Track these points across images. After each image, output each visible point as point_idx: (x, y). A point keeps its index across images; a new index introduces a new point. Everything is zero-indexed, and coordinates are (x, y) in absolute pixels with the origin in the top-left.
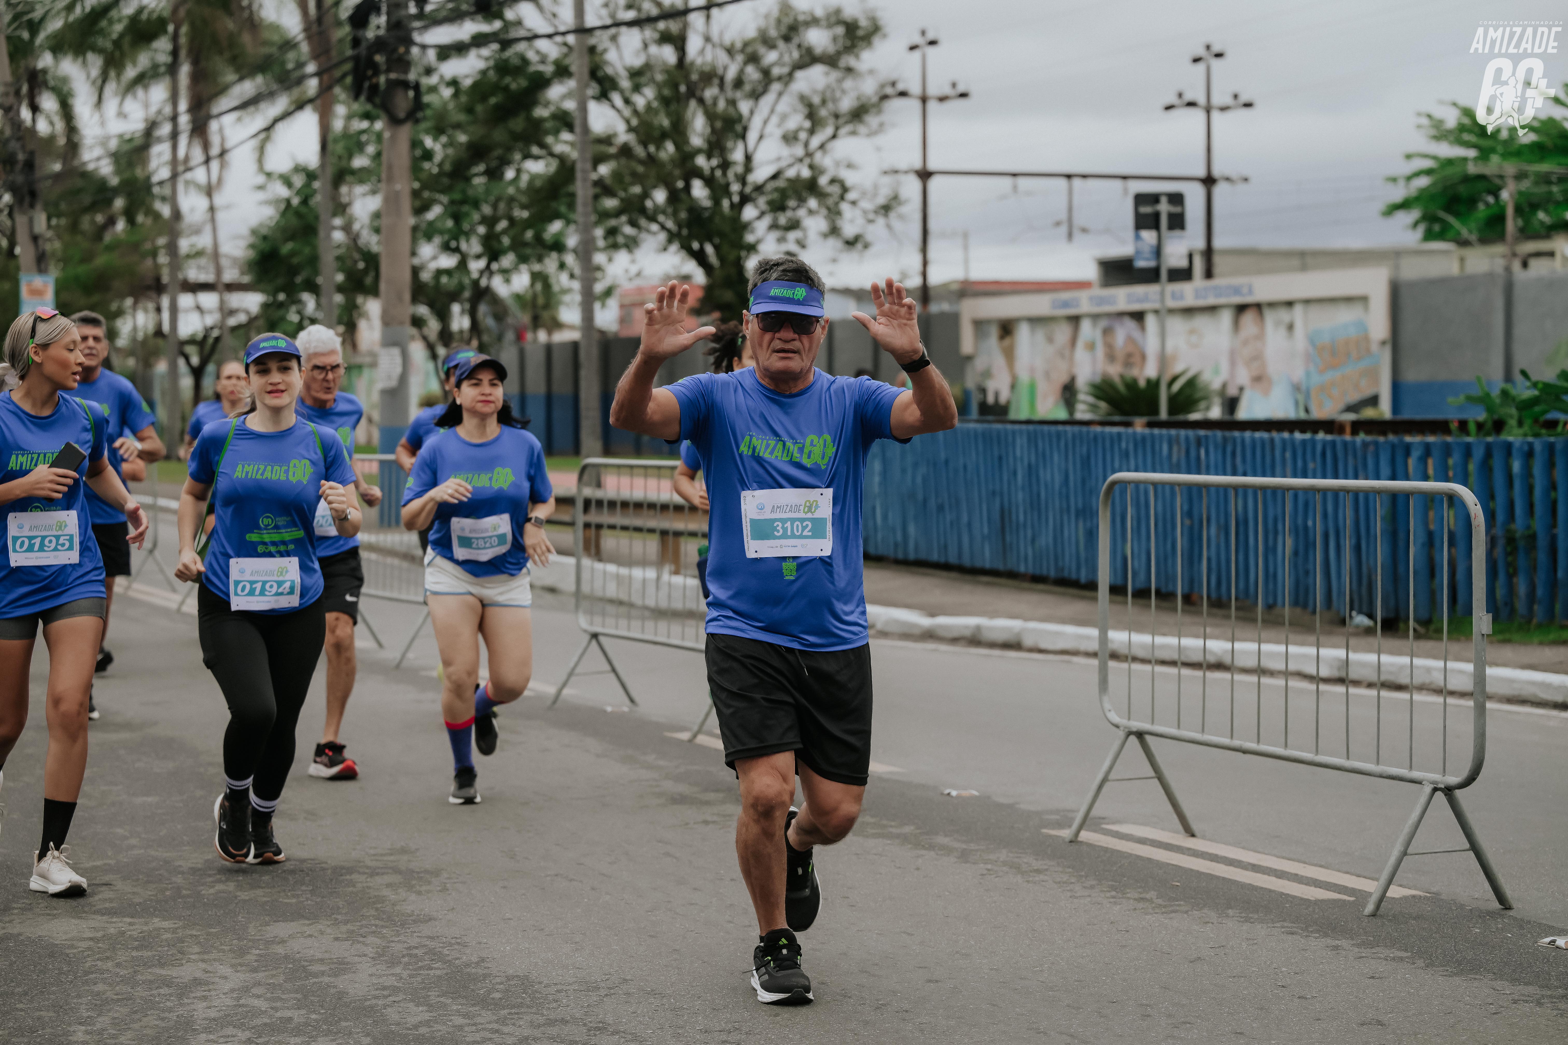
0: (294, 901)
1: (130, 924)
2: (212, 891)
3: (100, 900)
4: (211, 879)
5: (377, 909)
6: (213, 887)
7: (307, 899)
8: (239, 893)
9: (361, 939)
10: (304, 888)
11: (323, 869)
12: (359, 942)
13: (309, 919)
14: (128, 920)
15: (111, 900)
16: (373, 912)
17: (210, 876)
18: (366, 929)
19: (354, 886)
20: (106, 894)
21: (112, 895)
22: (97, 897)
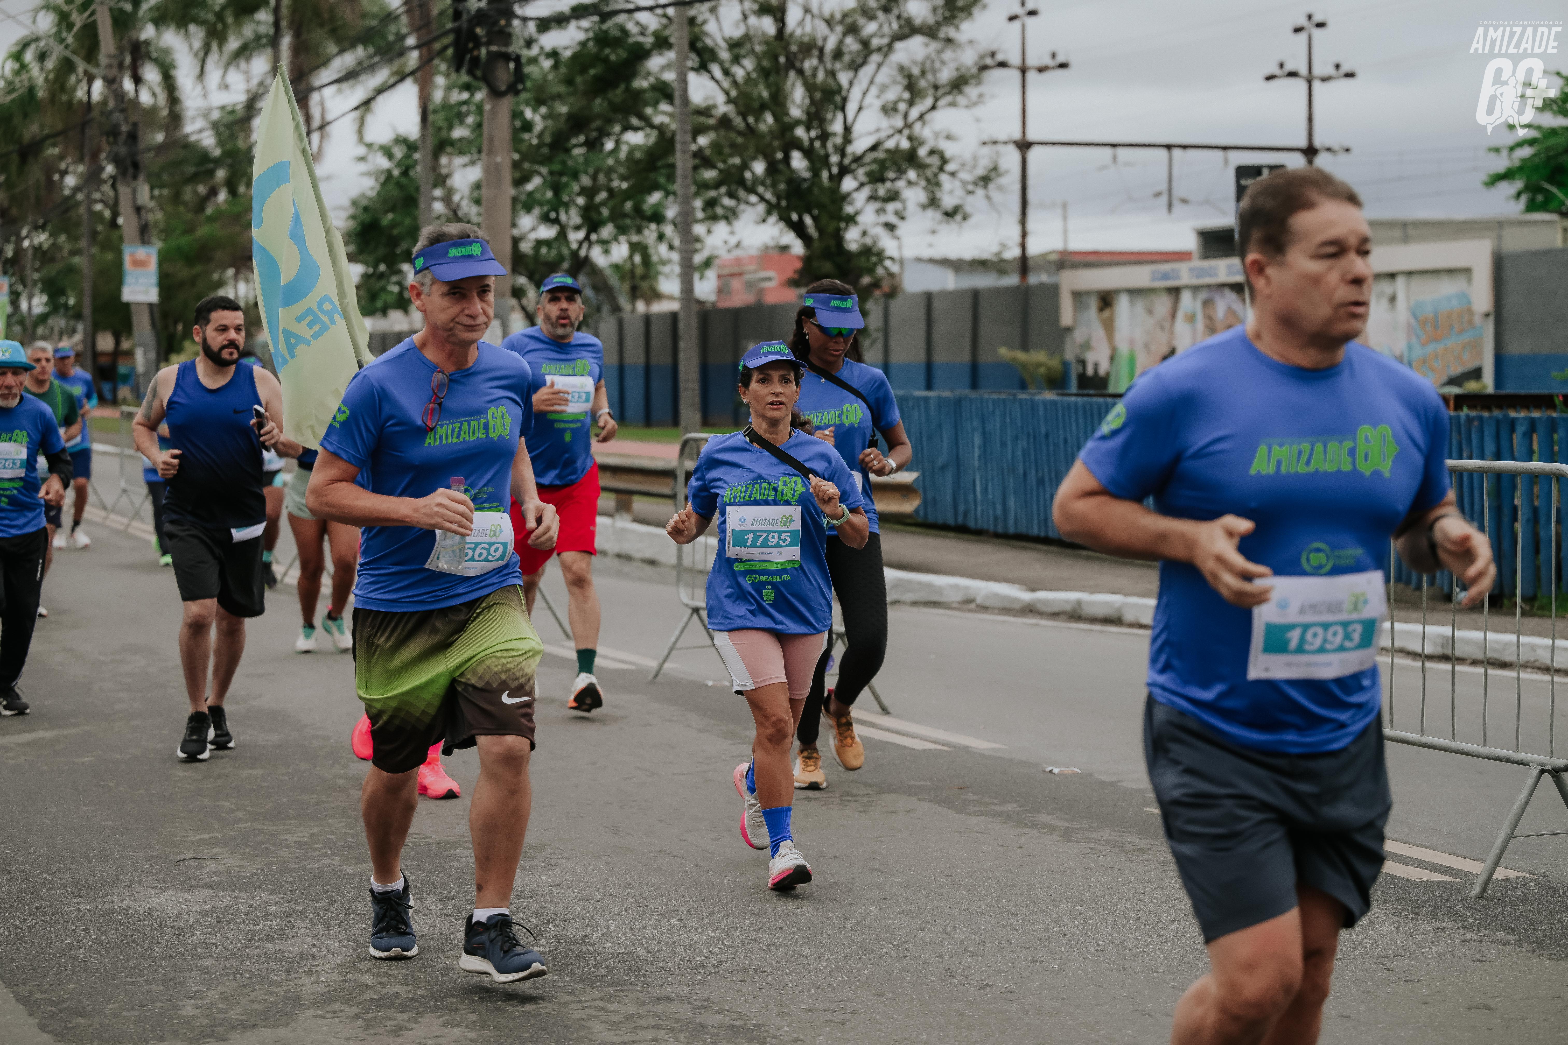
1: (237, 898)
2: (318, 865)
3: (207, 873)
4: (316, 853)
6: (320, 861)
8: (344, 868)
11: (429, 844)
14: (235, 894)
15: (218, 874)
17: (316, 850)
19: (459, 861)
20: (214, 867)
21: (219, 868)
22: (204, 871)
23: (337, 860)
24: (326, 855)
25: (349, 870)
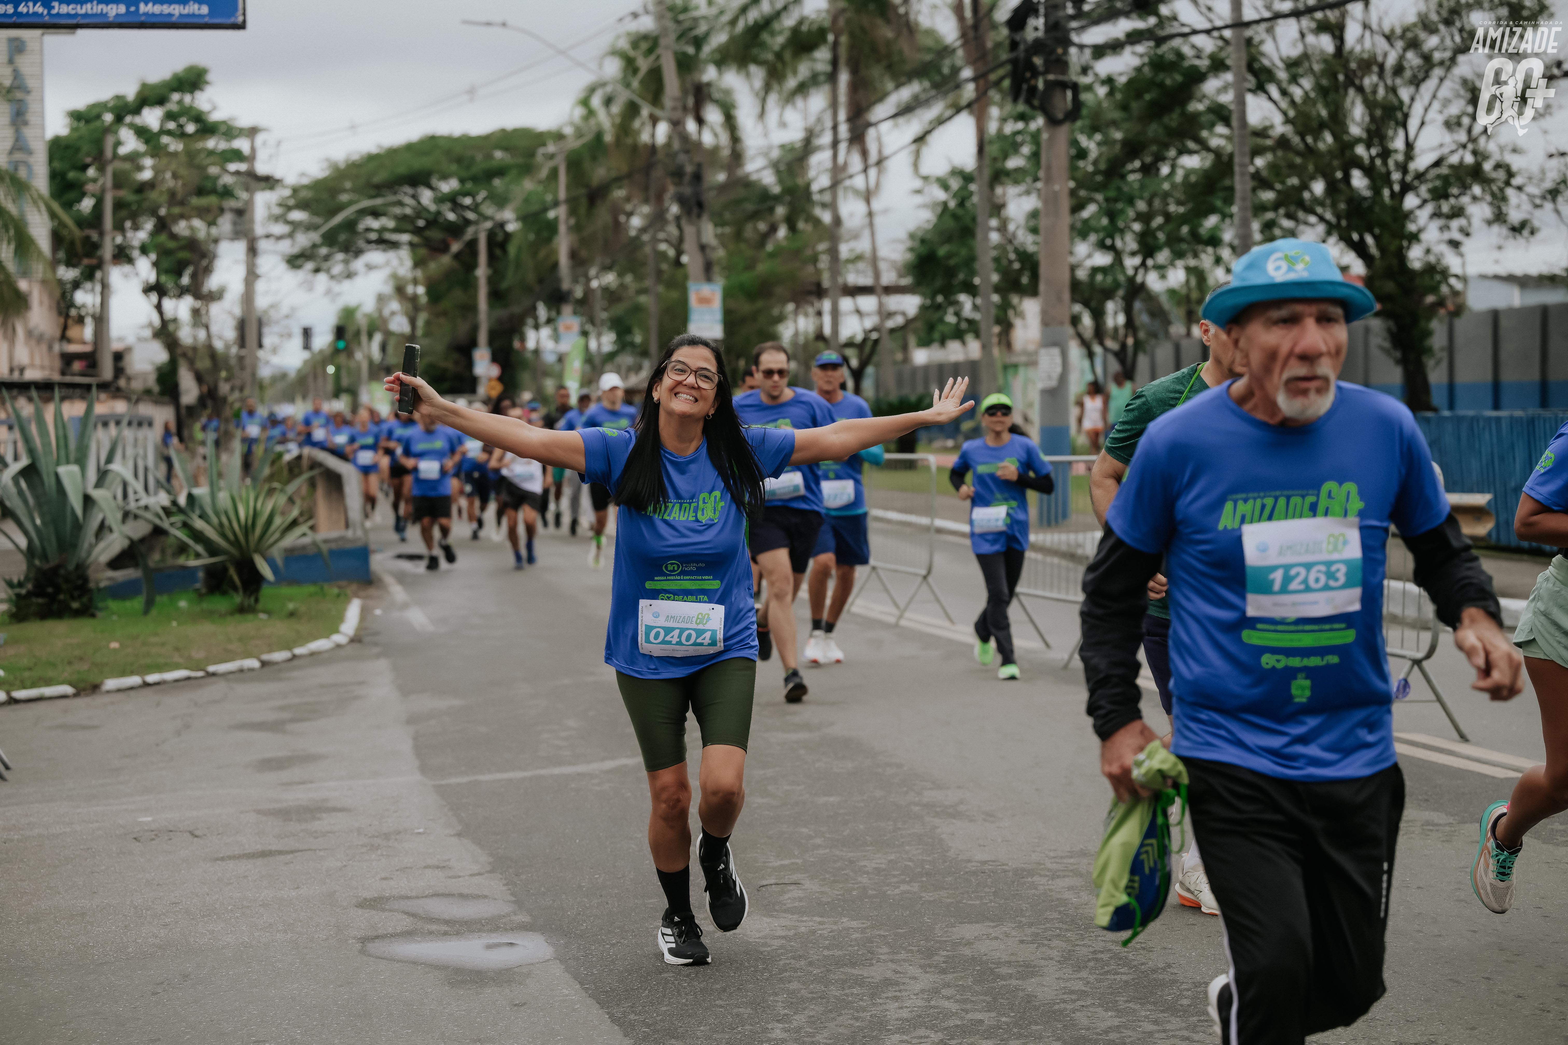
0: (978, 902)
1: (820, 923)
2: (897, 891)
3: (789, 898)
4: (895, 880)
5: (1060, 912)
6: (899, 887)
7: (991, 901)
8: (923, 894)
9: (1046, 942)
10: (987, 890)
11: (1005, 871)
12: (1044, 945)
13: (993, 921)
14: (818, 919)
15: (800, 899)
16: (1056, 915)
17: (895, 876)
18: (1050, 933)
19: (1036, 889)
20: (795, 892)
21: (800, 894)
22: (786, 896)
23: (915, 887)
24: (904, 882)
25: (927, 896)
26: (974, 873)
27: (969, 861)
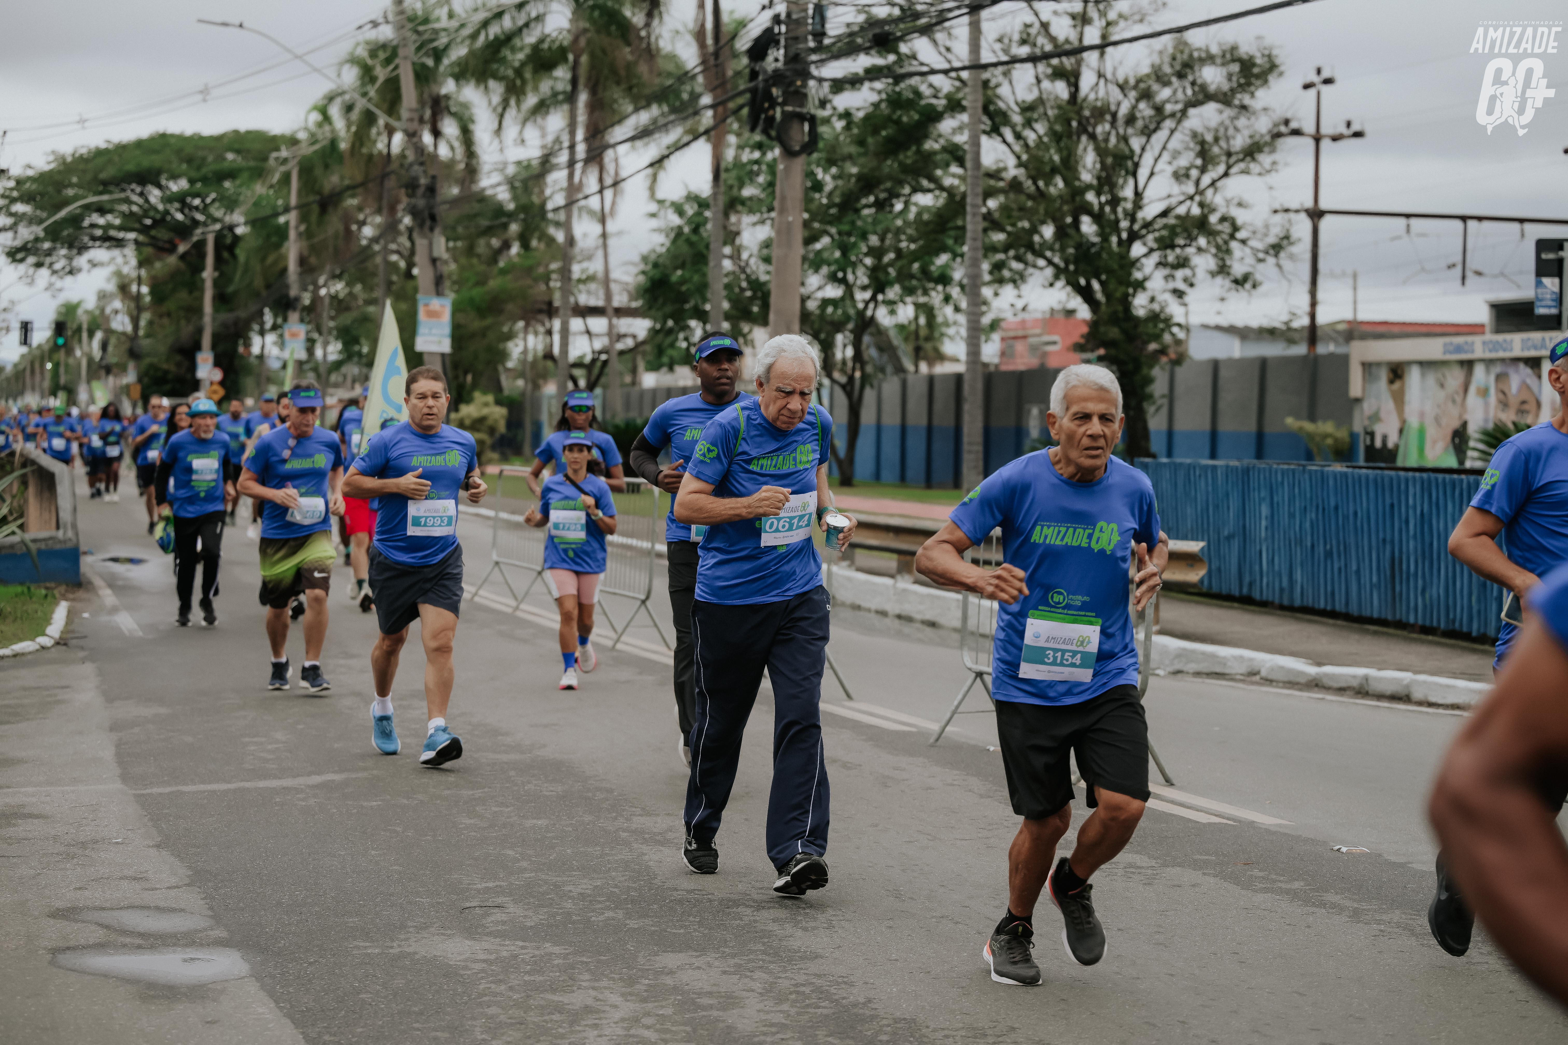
0: (682, 931)
1: (523, 948)
2: (601, 918)
3: (492, 922)
4: (600, 906)
5: (764, 944)
6: (603, 913)
7: (695, 930)
8: (628, 922)
10: (691, 919)
11: (710, 901)
13: (696, 951)
14: (521, 944)
15: (504, 923)
16: (760, 947)
17: (600, 902)
19: (741, 919)
20: (499, 916)
21: (504, 917)
22: (490, 919)
23: (620, 914)
24: (608, 908)
25: (633, 924)
26: (680, 902)
27: (676, 890)
